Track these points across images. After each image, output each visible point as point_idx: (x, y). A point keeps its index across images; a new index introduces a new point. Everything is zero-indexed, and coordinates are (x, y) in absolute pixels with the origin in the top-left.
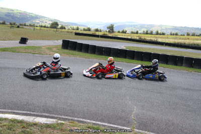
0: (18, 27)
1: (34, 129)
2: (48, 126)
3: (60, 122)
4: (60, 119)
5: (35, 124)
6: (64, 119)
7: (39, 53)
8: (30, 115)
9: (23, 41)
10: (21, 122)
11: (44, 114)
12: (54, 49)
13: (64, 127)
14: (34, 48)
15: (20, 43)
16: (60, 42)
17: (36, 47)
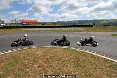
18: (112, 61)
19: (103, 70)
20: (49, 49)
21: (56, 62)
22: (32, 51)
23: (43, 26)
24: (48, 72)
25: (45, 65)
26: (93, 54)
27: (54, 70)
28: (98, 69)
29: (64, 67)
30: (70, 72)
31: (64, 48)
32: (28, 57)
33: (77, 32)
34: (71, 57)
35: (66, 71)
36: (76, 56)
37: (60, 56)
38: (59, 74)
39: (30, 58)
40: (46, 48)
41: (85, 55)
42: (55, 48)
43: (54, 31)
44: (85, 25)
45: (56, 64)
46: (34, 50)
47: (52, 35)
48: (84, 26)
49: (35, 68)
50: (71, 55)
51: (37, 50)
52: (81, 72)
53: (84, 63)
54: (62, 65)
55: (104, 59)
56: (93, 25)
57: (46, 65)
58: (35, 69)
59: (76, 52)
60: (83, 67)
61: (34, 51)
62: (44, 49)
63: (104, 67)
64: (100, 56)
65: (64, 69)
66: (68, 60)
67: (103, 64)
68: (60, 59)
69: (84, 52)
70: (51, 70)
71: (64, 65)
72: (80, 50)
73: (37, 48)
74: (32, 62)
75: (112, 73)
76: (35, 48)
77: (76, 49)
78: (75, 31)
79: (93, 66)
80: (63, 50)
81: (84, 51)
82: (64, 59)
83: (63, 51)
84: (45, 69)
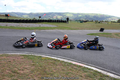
0: (99, 23)
1: (107, 79)
5: (108, 76)
7: (110, 37)
9: (102, 30)
10: (100, 73)
11: (112, 72)
14: (107, 34)
15: (100, 31)
17: (108, 34)
18: (89, 69)
26: (65, 61)
31: (23, 55)
33: (43, 30)
34: (33, 68)
36: (41, 66)
41: (54, 64)
44: (55, 21)
48: (53, 21)
50: (33, 65)
53: (52, 75)
55: (80, 66)
56: (67, 20)
59: (41, 59)
64: (74, 63)
67: (78, 73)
68: (15, 72)
69: (53, 59)
72: (47, 56)
77: (41, 55)
78: (40, 28)
80: (21, 57)
83: (22, 60)
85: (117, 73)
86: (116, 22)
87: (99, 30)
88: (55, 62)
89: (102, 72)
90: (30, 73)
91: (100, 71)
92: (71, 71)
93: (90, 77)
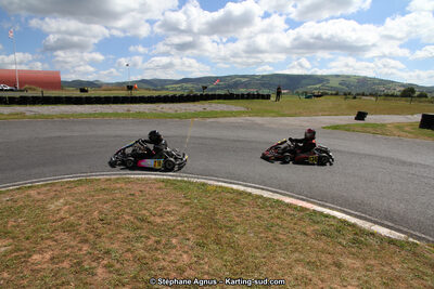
0: (355, 98)
1: (371, 240)
2: (391, 241)
3: (411, 240)
4: (412, 236)
5: (373, 234)
6: (419, 238)
8: (365, 219)
9: (361, 116)
11: (386, 223)
12: (407, 129)
13: (418, 251)
15: (356, 119)
16: (418, 118)
17: (378, 125)
18: (327, 216)
19: (297, 250)
20: (103, 187)
21: (126, 233)
22: (29, 196)
23: (85, 95)
24: (94, 275)
25: (80, 250)
27: (118, 266)
28: (277, 248)
29: (156, 249)
30: (178, 269)
31: (163, 181)
32: (11, 223)
33: (212, 120)
34: (184, 210)
35: (162, 264)
37: (144, 212)
38: (135, 277)
39: (18, 226)
40: (92, 181)
41: (236, 201)
42: (129, 181)
43: (127, 115)
44: (243, 95)
45: (127, 240)
46: (39, 193)
47: (119, 133)
48: (237, 96)
49: (37, 264)
50: (186, 204)
51: (52, 194)
52: (217, 264)
53: (230, 229)
54: (150, 242)
55: (303, 209)
57: (86, 248)
58: (39, 271)
59: (206, 191)
60: (229, 245)
61: (41, 197)
62: (81, 189)
63: (300, 238)
64: (288, 200)
65: (157, 260)
66: (172, 225)
67: (296, 227)
68: (142, 220)
69: (233, 191)
70: (105, 266)
71: (158, 242)
73: (54, 184)
74: (27, 244)
75: (323, 257)
76: (45, 185)
77: (205, 181)
78: (205, 115)
79: (261, 238)
80: (157, 186)
81: (235, 187)
82: (159, 220)
83: (159, 192)
84: (79, 264)
85: (397, 227)
86: (396, 96)
87: (354, 117)
88: (239, 197)
89: (359, 222)
90: (179, 224)
91: (353, 220)
92: (279, 221)
93: (328, 236)
